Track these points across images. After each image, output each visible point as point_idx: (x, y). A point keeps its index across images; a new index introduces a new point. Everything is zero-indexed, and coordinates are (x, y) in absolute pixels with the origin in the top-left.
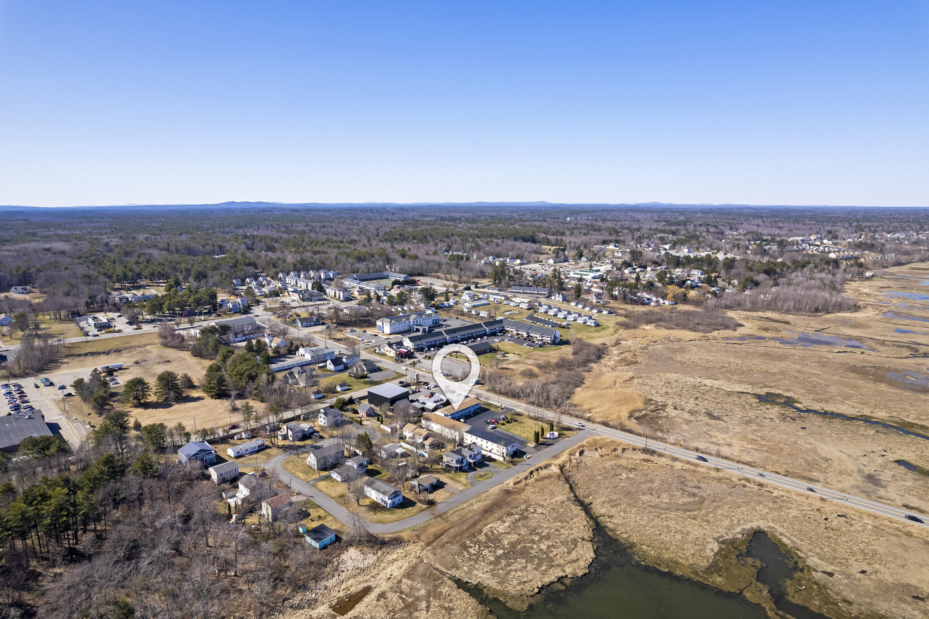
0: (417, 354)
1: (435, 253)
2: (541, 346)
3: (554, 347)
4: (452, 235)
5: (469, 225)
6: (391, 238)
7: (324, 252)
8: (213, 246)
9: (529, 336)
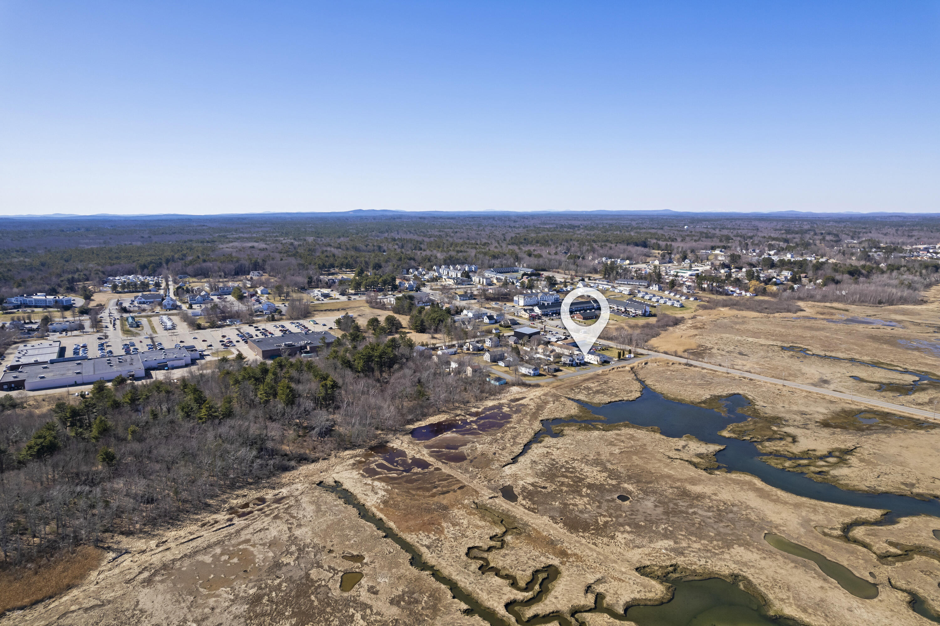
0: (544, 318)
1: (556, 254)
2: (634, 316)
3: (644, 318)
4: (571, 240)
5: (586, 232)
6: (516, 241)
7: (465, 252)
8: (374, 246)
9: (626, 310)
